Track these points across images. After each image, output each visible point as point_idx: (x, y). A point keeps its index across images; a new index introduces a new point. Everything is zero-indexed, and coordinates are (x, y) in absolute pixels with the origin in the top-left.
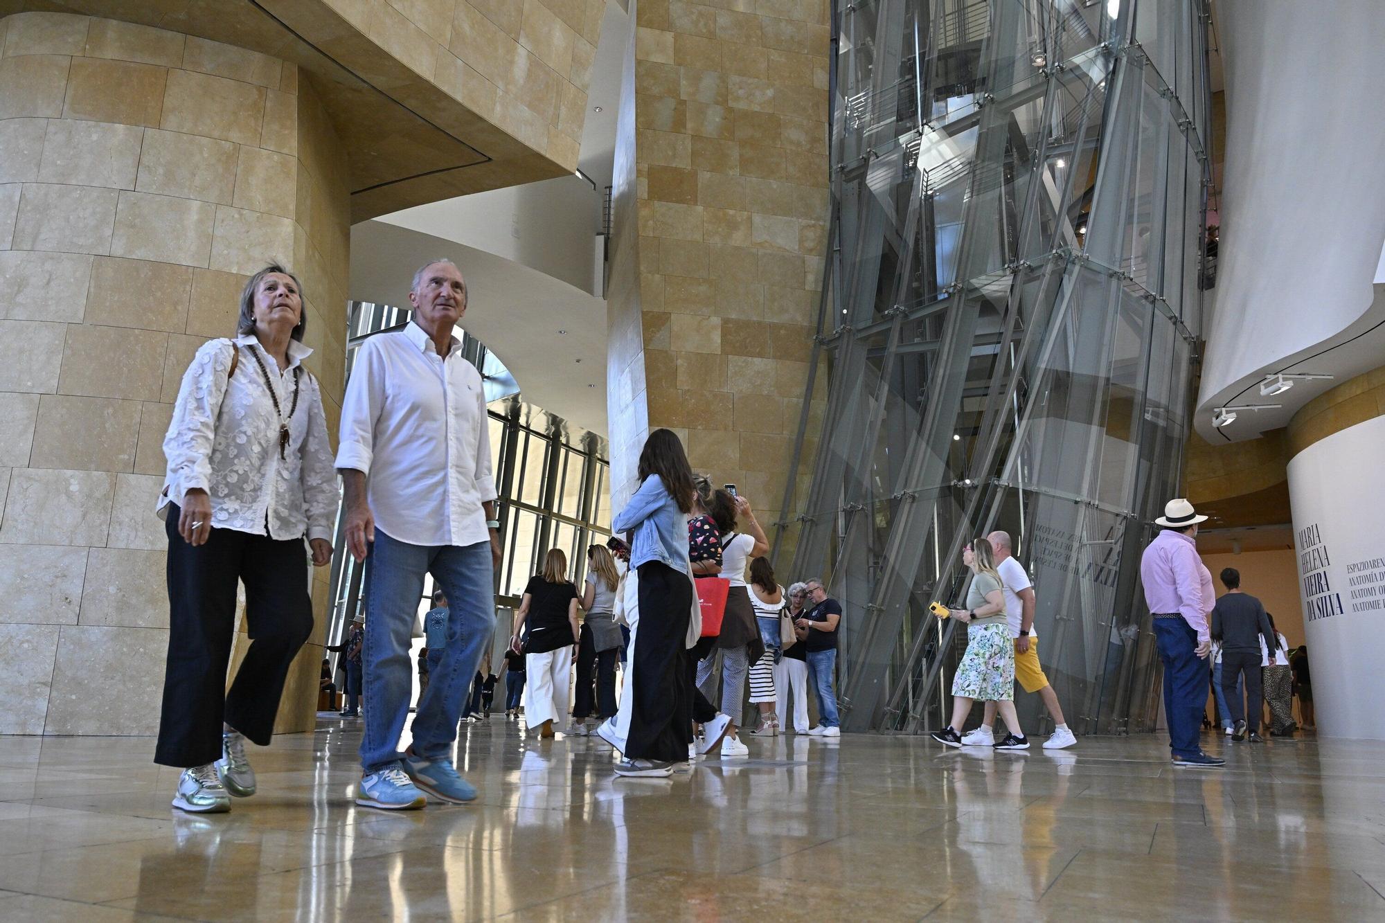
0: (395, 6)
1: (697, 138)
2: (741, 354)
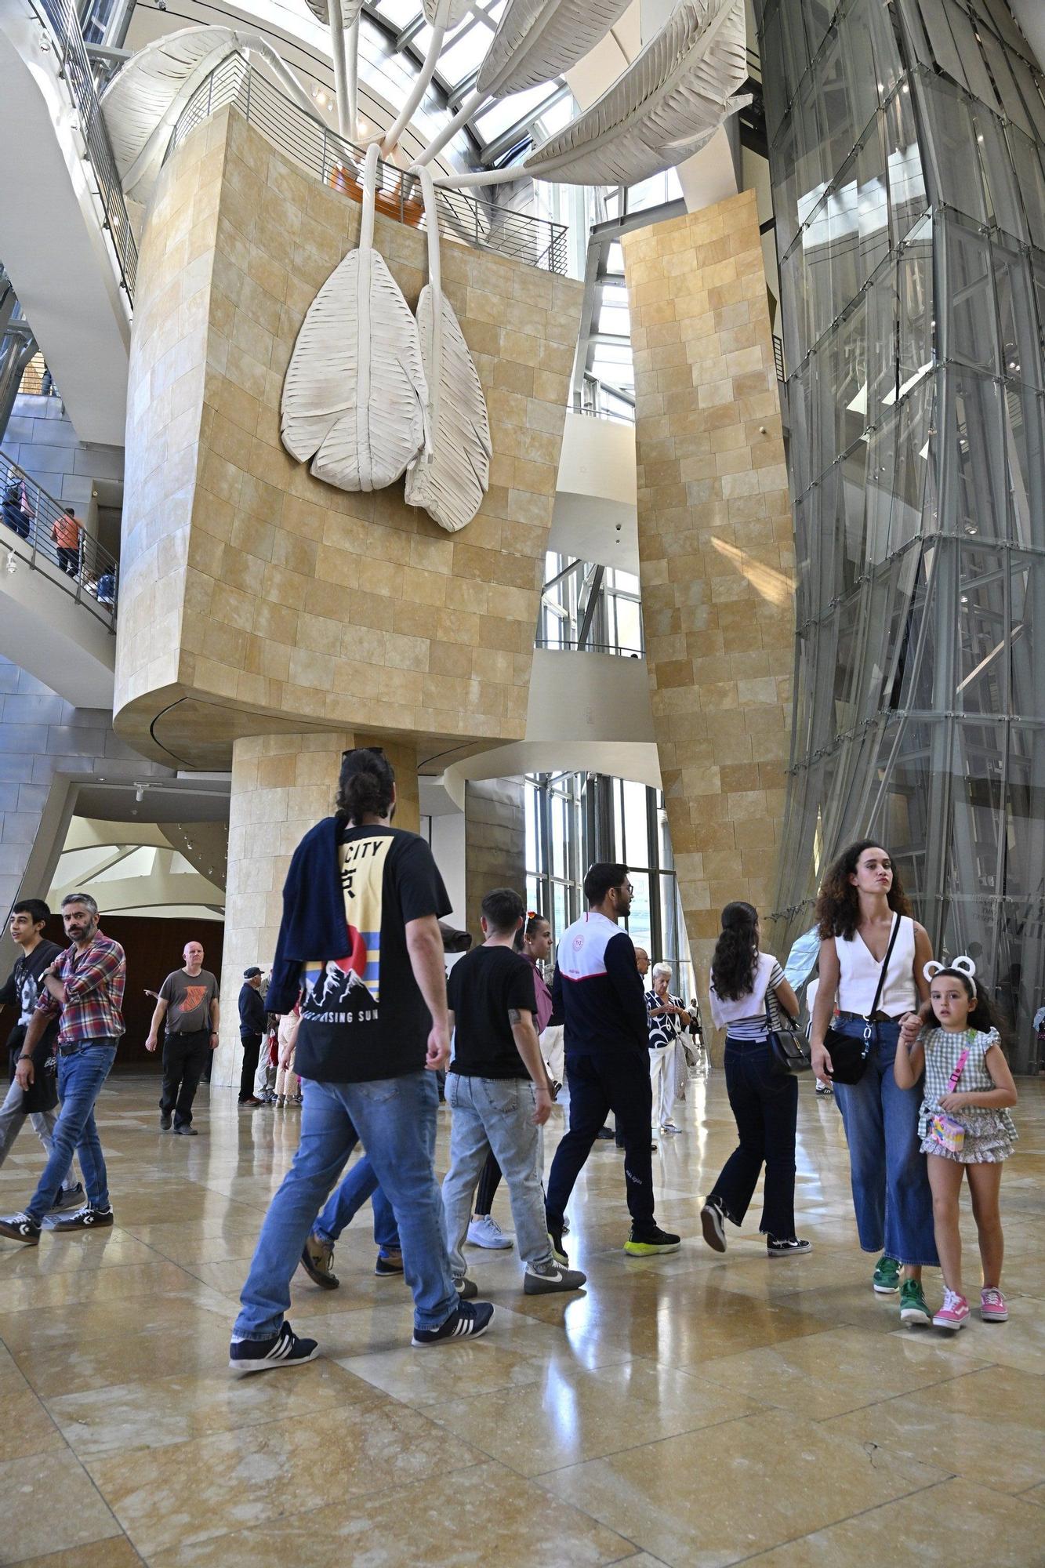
0: (384, 700)
1: (690, 634)
2: (737, 791)
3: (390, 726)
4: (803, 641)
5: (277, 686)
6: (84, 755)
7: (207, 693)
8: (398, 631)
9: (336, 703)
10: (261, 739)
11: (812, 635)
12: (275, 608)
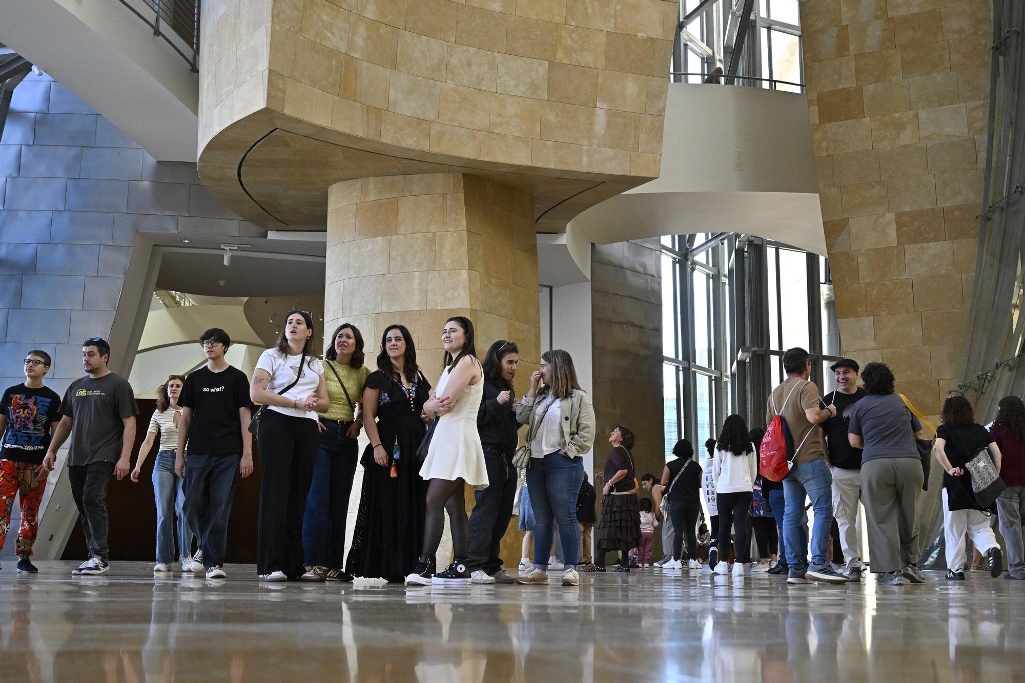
0: (497, 131)
1: (859, 56)
2: (916, 242)
3: (502, 161)
4: (1001, 58)
5: (376, 114)
6: (166, 213)
7: (299, 121)
8: (512, 52)
9: (441, 135)
10: (358, 184)
11: (1012, 51)
12: (372, 25)
